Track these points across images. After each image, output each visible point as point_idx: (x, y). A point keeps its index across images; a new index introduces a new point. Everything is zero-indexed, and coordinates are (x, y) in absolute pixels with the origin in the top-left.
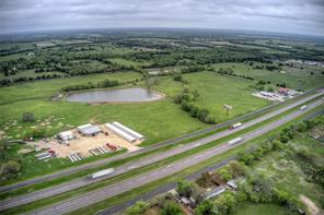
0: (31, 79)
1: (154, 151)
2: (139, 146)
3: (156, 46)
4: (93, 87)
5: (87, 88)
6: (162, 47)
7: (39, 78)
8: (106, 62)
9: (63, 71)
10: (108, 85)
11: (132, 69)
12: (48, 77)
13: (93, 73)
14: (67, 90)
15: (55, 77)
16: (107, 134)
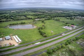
1: (22, 46)
2: (19, 44)
3: (42, 12)
4: (18, 24)
5: (16, 24)
6: (43, 13)
7: (5, 21)
8: (26, 17)
9: (13, 19)
10: (22, 24)
11: (31, 19)
12: (8, 21)
13: (20, 20)
14: (10, 25)
15: (10, 21)
16: (12, 40)
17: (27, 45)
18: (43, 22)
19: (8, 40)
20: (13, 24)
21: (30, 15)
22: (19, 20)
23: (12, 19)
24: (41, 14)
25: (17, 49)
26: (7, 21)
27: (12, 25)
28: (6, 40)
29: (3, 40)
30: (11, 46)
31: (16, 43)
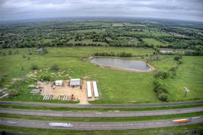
0: (85, 45)
1: (94, 109)
2: (89, 102)
3: (186, 34)
4: (113, 56)
5: (110, 55)
6: (190, 35)
7: (89, 45)
8: (141, 40)
9: (108, 42)
10: (123, 56)
11: (152, 47)
12: (95, 45)
13: (124, 46)
14: (96, 55)
15: (99, 45)
16: (81, 88)
17: (105, 110)
18: (177, 59)
19: (73, 86)
20: (103, 55)
21: (151, 37)
22: (120, 46)
23: (106, 41)
24: (182, 38)
25: (80, 111)
26: (92, 45)
27: (100, 55)
28: (69, 85)
29: (63, 85)
30: (71, 102)
31: (86, 99)
